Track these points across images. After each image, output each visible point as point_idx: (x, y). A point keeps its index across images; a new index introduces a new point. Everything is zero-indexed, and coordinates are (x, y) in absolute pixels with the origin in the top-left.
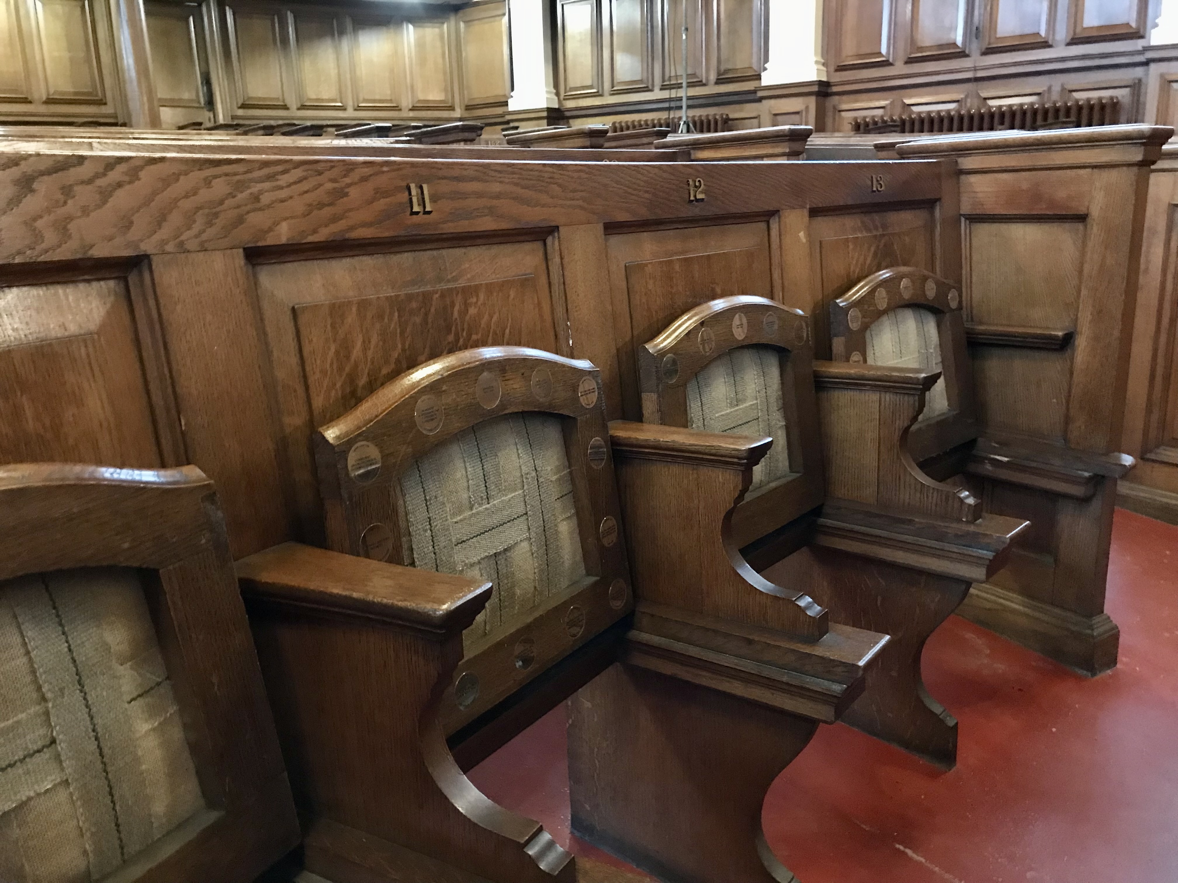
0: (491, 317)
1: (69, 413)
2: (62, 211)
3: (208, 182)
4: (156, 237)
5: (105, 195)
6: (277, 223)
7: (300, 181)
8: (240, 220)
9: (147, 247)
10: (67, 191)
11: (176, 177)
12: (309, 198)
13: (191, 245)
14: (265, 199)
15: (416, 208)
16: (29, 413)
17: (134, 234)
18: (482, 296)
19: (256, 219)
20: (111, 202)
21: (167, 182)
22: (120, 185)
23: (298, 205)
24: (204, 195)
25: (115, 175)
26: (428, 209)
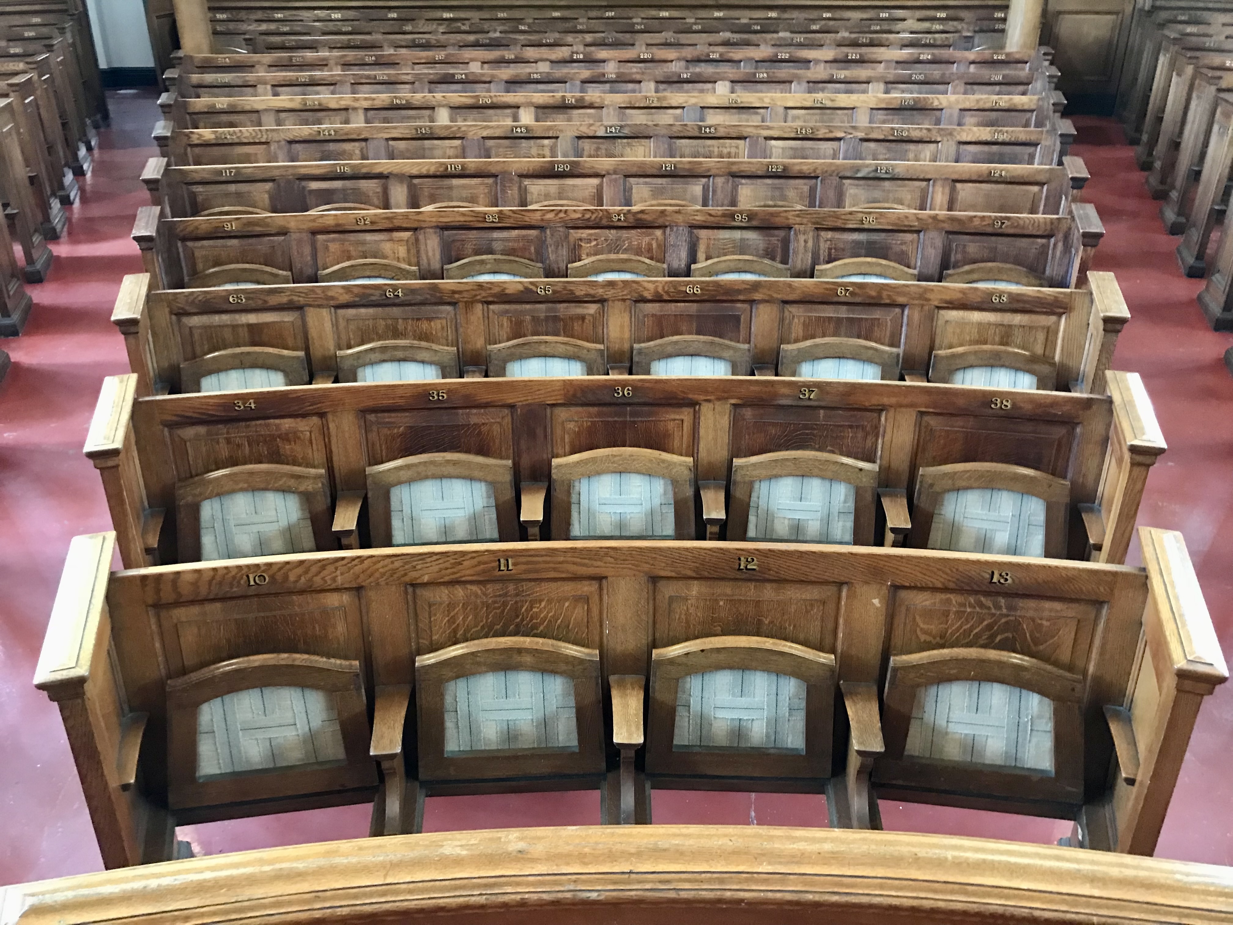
0: (548, 613)
1: (330, 631)
2: (334, 575)
3: (392, 562)
4: (369, 580)
5: (350, 569)
6: (422, 575)
7: (437, 560)
8: (406, 574)
9: (363, 584)
10: (336, 569)
11: (379, 562)
12: (441, 566)
13: (383, 583)
14: (419, 567)
15: (502, 568)
16: (317, 629)
17: (360, 580)
18: (543, 604)
19: (414, 574)
20: (352, 571)
21: (375, 563)
22: (356, 565)
23: (436, 568)
24: (391, 566)
25: (356, 562)
26: (510, 568)
